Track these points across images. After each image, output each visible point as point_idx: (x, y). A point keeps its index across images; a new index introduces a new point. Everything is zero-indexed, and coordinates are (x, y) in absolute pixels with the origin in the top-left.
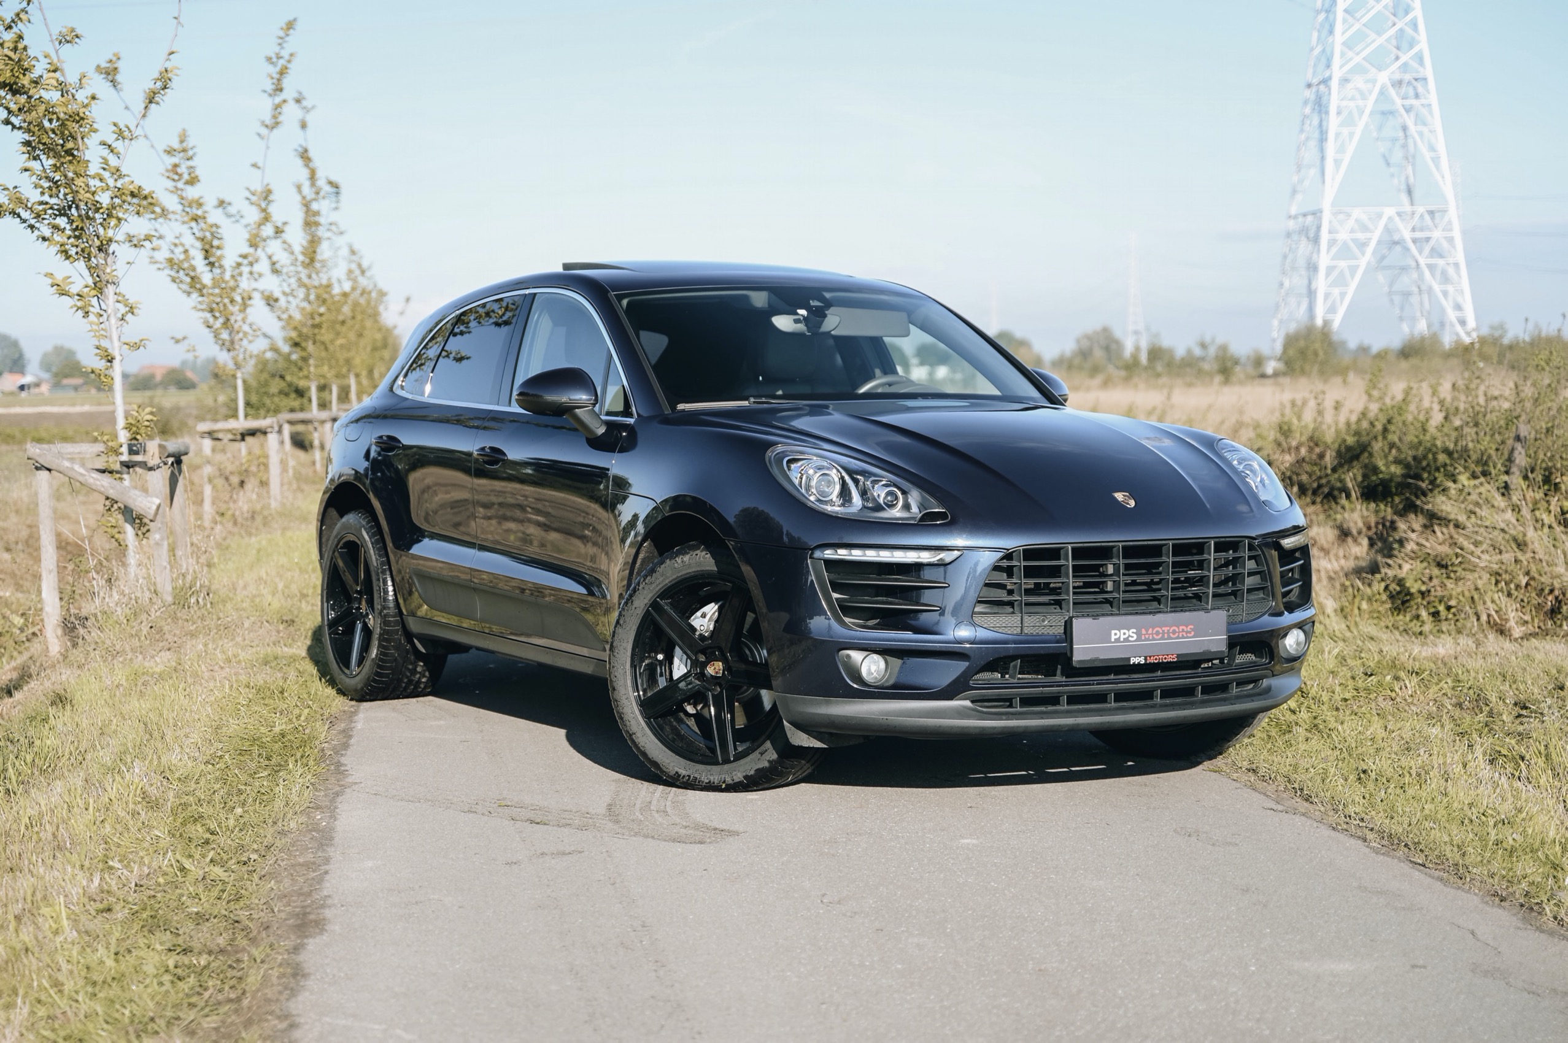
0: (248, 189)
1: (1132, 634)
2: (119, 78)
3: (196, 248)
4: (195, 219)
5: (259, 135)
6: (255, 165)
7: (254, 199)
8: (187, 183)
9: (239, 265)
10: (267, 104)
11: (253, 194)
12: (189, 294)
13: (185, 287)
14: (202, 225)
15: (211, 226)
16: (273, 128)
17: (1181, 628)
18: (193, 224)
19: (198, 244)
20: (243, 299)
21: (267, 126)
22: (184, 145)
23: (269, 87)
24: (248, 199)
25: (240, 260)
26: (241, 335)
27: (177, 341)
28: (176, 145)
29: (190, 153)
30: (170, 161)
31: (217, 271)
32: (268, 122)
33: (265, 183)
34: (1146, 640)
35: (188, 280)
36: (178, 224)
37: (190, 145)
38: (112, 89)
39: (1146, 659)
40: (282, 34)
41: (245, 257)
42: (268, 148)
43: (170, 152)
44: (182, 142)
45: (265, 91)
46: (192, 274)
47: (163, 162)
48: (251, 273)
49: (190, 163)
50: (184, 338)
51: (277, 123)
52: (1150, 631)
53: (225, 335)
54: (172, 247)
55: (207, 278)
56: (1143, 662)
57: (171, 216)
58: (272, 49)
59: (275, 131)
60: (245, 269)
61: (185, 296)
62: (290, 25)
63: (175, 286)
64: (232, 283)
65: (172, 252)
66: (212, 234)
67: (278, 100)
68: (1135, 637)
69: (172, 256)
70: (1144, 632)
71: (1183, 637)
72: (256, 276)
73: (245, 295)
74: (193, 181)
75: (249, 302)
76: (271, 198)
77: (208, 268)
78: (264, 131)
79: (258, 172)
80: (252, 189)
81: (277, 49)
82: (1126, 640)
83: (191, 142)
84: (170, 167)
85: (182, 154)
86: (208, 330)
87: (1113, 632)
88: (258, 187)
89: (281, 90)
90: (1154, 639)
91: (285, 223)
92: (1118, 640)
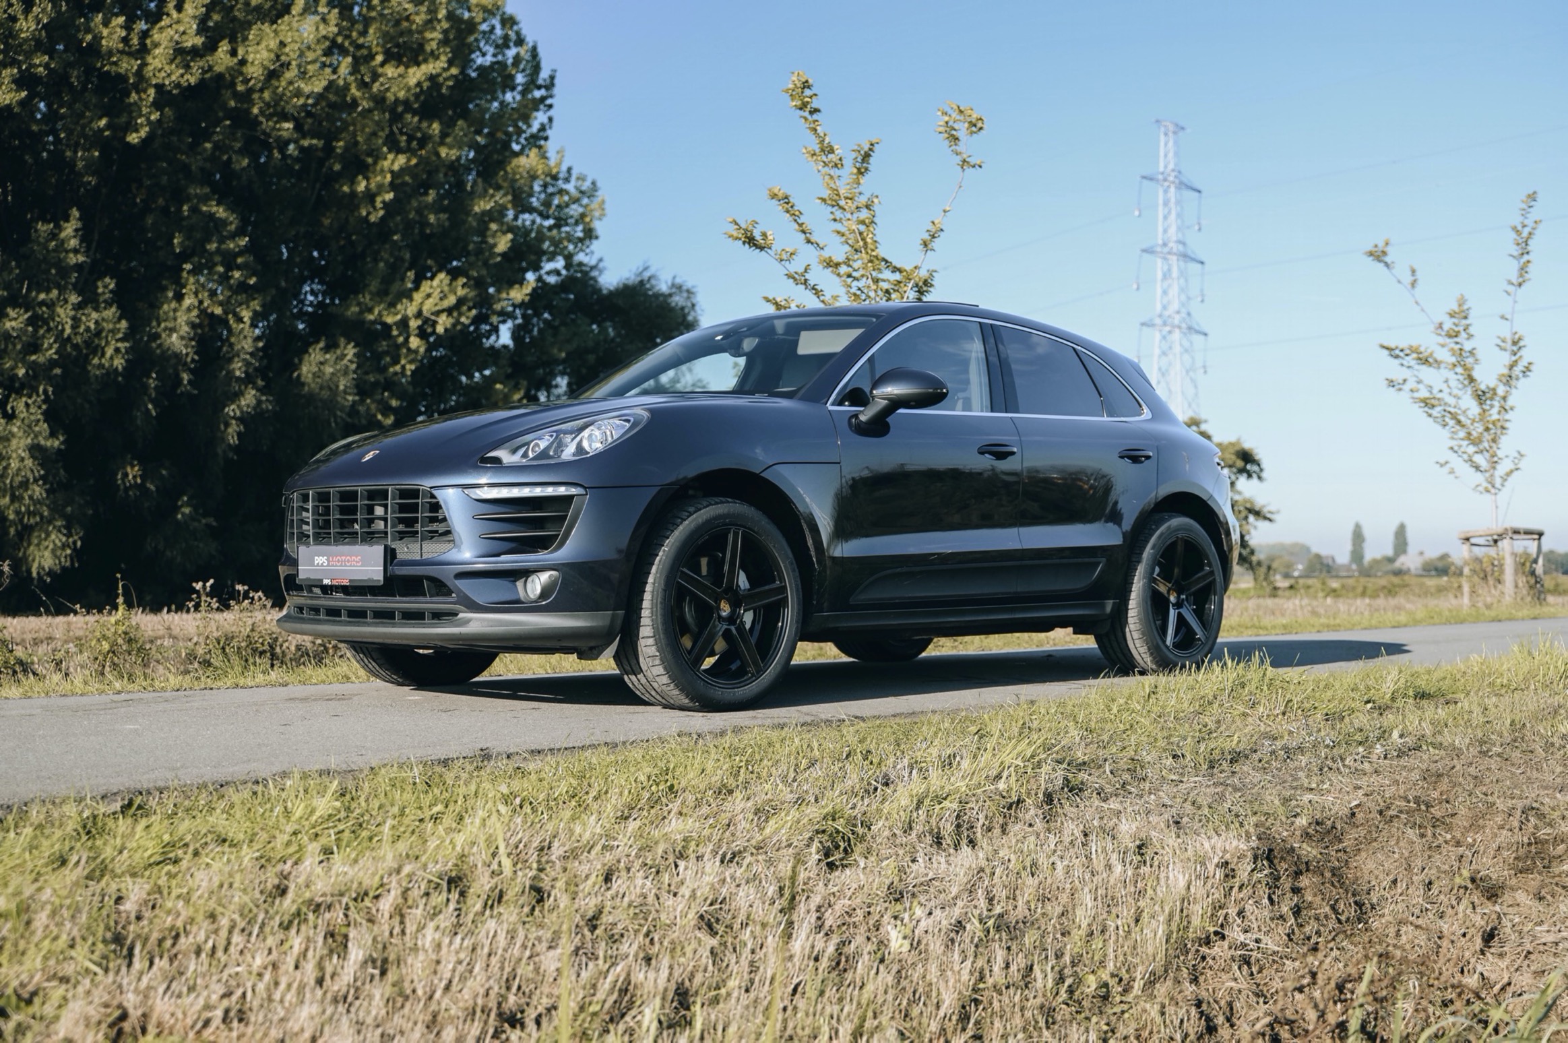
0: (1500, 338)
2: (1389, 259)
5: (1507, 292)
6: (1503, 317)
7: (1505, 345)
10: (1515, 266)
11: (1505, 341)
12: (1445, 426)
16: (1520, 285)
21: (1514, 284)
22: (1463, 307)
23: (1516, 252)
24: (1500, 346)
27: (1442, 465)
28: (1457, 310)
29: (1467, 313)
32: (1515, 279)
33: (1515, 331)
36: (1446, 371)
37: (1468, 307)
38: (1384, 268)
40: (1524, 206)
42: (1515, 302)
43: (1450, 314)
44: (1460, 305)
45: (1511, 256)
49: (1467, 321)
51: (1524, 281)
57: (1441, 365)
58: (1517, 221)
59: (1522, 287)
61: (1440, 428)
62: (1532, 197)
63: (1429, 420)
65: (1429, 392)
67: (1524, 261)
69: (1429, 396)
76: (1521, 343)
78: (1511, 289)
79: (1508, 323)
80: (1504, 337)
81: (1521, 219)
83: (1467, 304)
85: (1460, 315)
88: (1510, 337)
89: (1527, 253)
91: (1532, 364)
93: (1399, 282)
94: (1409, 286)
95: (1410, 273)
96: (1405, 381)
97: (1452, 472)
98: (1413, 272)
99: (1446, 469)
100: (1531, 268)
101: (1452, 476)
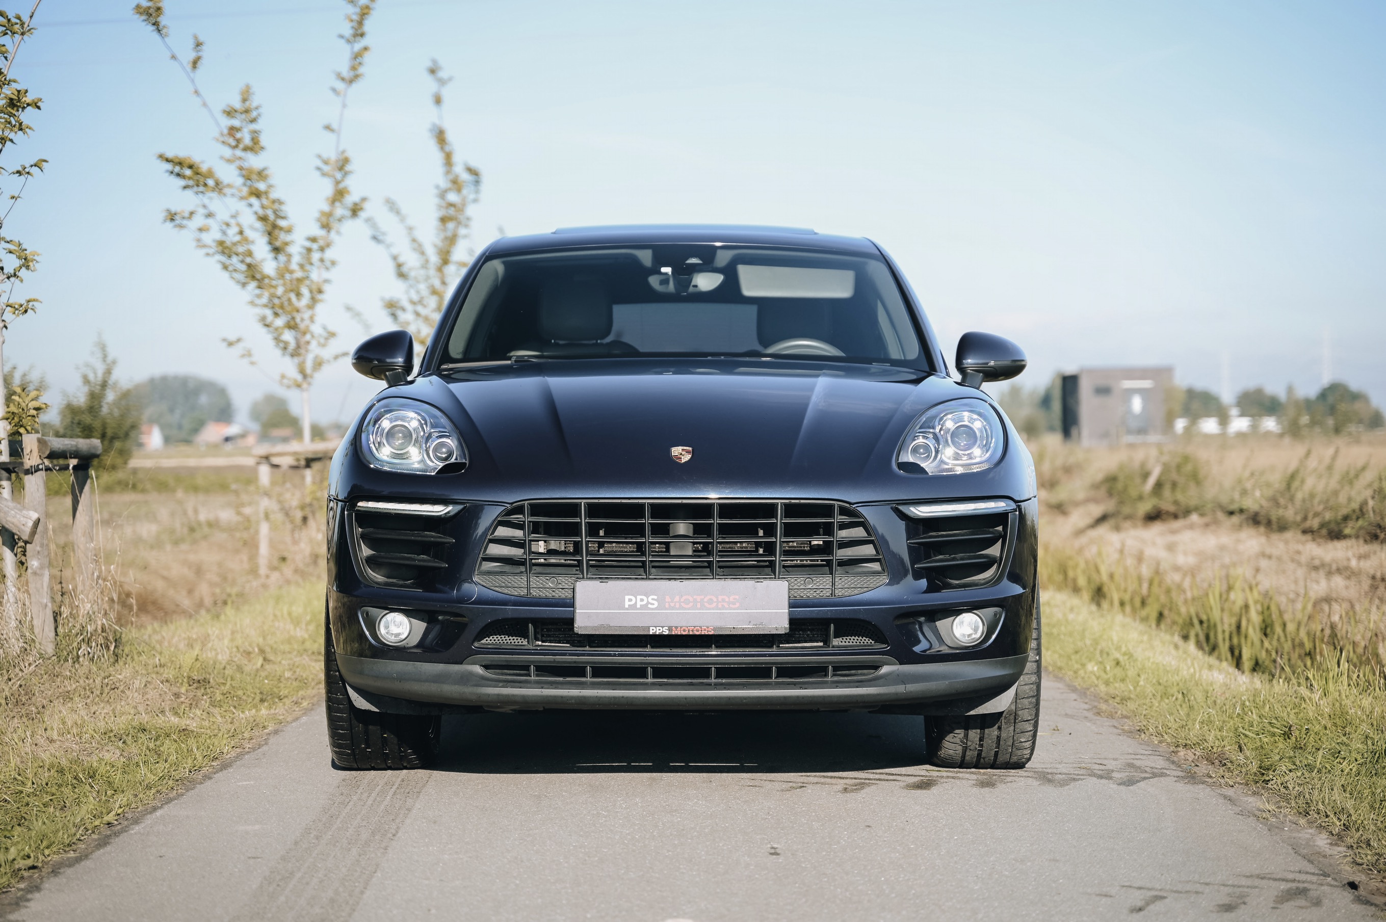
0: (319, 156)
1: (653, 602)
2: (163, 20)
3: (255, 230)
4: (257, 194)
5: (334, 90)
6: (328, 128)
7: (326, 168)
8: (246, 149)
9: (309, 250)
11: (326, 162)
12: (244, 285)
13: (241, 277)
14: (265, 201)
15: (274, 202)
16: (351, 82)
17: (720, 598)
18: (253, 200)
19: (259, 225)
20: (311, 292)
21: (343, 79)
22: (247, 103)
23: (348, 31)
24: (318, 169)
25: (308, 244)
26: (308, 337)
27: (230, 344)
28: (238, 105)
29: (254, 114)
30: (226, 122)
31: (282, 258)
32: (346, 72)
33: (341, 149)
34: (671, 608)
35: (243, 267)
36: (235, 200)
37: (254, 104)
38: (155, 35)
39: (670, 629)
41: (313, 240)
42: (344, 106)
43: (230, 113)
44: (244, 100)
45: (341, 37)
46: (248, 260)
47: (217, 124)
48: (322, 260)
49: (254, 126)
50: (239, 340)
51: (357, 77)
52: (677, 599)
53: (288, 336)
54: (224, 227)
55: (269, 267)
56: (667, 633)
57: (226, 190)
59: (354, 85)
60: (316, 256)
61: (238, 288)
63: (226, 275)
64: (299, 274)
65: (224, 233)
66: (275, 212)
67: (358, 47)
68: (656, 604)
69: (223, 238)
70: (668, 599)
71: (724, 608)
72: (328, 264)
73: (314, 287)
74: (255, 146)
75: (320, 297)
76: (348, 168)
77: (271, 255)
78: (340, 86)
80: (325, 156)
82: (644, 607)
83: (255, 102)
84: (226, 131)
85: (243, 116)
86: (264, 330)
87: (627, 598)
88: (333, 156)
89: (362, 35)
90: (681, 608)
91: (364, 199)
92: (633, 607)
93: (174, 57)
94: (189, 67)
95: (191, 43)
96: (192, 213)
97: (248, 354)
98: (198, 45)
99: (237, 350)
100: (367, 58)
101: (246, 361)
